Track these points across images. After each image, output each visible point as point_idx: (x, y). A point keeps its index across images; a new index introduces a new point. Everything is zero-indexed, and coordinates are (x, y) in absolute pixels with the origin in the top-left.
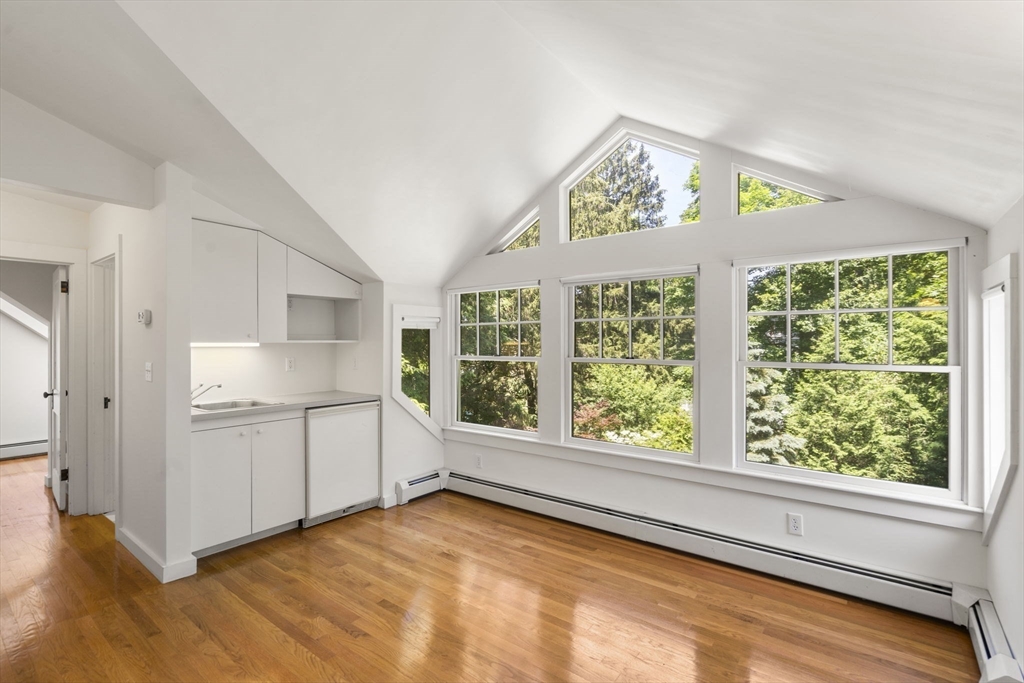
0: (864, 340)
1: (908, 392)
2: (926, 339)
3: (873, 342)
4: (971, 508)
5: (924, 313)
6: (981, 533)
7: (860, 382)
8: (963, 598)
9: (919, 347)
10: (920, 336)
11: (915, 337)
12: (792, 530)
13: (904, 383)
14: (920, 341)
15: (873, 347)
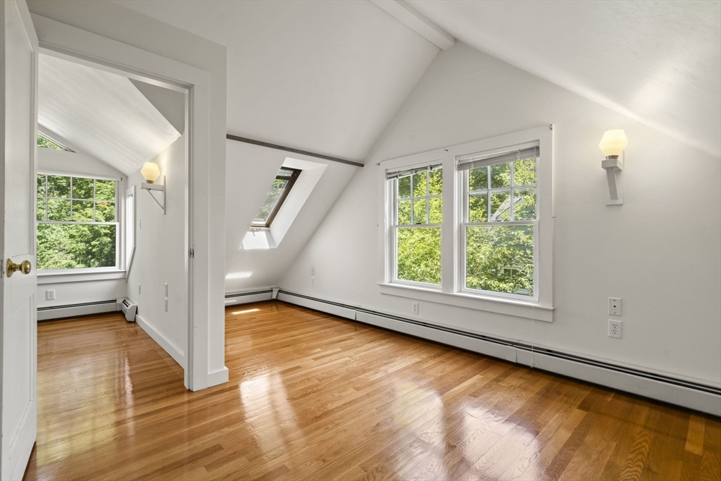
0: (46, 231)
1: (78, 263)
2: (89, 230)
3: (52, 233)
4: (123, 270)
5: (89, 215)
6: (125, 278)
7: (45, 260)
8: (120, 301)
9: (85, 235)
10: (86, 229)
11: (83, 229)
12: (49, 298)
13: (76, 258)
14: (86, 231)
15: (53, 236)
